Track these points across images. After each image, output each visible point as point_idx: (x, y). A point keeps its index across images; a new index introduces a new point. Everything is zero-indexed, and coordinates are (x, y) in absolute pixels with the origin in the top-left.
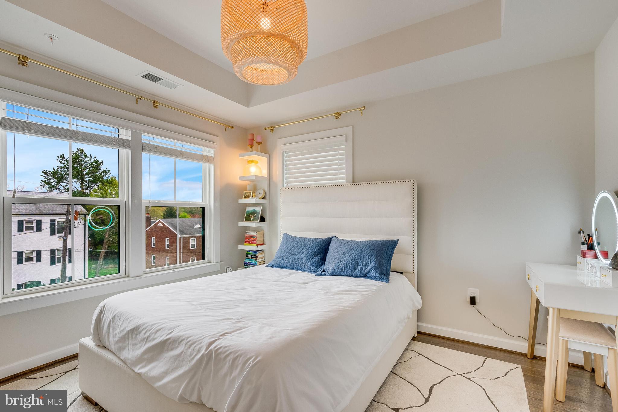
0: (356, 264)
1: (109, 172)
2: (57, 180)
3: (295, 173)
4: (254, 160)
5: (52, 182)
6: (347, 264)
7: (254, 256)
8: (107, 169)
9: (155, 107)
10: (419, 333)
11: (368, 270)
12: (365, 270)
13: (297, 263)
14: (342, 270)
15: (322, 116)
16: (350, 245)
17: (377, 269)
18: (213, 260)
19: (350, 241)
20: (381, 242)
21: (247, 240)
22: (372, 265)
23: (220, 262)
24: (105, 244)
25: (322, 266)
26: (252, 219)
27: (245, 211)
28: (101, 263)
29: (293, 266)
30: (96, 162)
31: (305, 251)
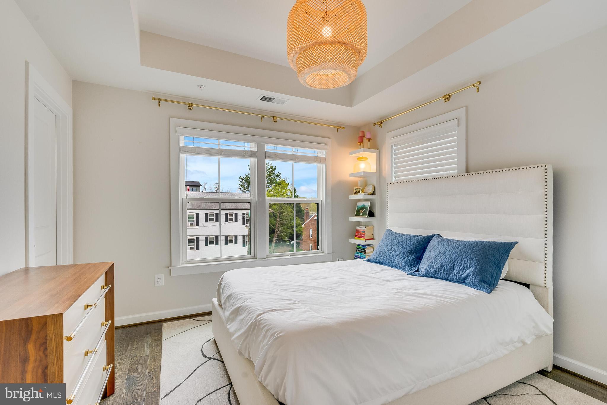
0: (452, 267)
1: (280, 175)
2: (248, 183)
3: (403, 166)
4: (364, 156)
5: (245, 185)
6: (441, 265)
7: (363, 250)
8: (279, 173)
9: (274, 121)
10: (555, 367)
11: (465, 275)
12: (462, 275)
13: (392, 259)
14: (436, 271)
15: (429, 102)
16: (449, 244)
17: (477, 274)
18: (326, 251)
19: (451, 240)
20: (488, 244)
21: (358, 234)
22: (471, 270)
23: (332, 253)
24: (276, 233)
25: (417, 265)
26: (361, 214)
27: (356, 206)
28: (273, 248)
29: (389, 262)
30: (272, 167)
31: (401, 248)
